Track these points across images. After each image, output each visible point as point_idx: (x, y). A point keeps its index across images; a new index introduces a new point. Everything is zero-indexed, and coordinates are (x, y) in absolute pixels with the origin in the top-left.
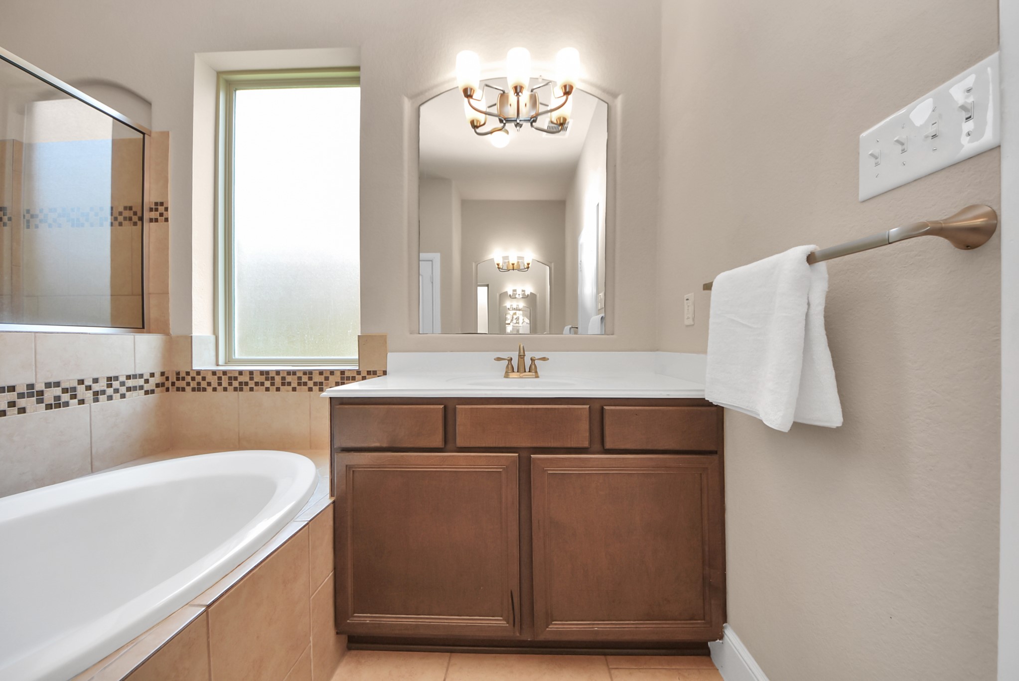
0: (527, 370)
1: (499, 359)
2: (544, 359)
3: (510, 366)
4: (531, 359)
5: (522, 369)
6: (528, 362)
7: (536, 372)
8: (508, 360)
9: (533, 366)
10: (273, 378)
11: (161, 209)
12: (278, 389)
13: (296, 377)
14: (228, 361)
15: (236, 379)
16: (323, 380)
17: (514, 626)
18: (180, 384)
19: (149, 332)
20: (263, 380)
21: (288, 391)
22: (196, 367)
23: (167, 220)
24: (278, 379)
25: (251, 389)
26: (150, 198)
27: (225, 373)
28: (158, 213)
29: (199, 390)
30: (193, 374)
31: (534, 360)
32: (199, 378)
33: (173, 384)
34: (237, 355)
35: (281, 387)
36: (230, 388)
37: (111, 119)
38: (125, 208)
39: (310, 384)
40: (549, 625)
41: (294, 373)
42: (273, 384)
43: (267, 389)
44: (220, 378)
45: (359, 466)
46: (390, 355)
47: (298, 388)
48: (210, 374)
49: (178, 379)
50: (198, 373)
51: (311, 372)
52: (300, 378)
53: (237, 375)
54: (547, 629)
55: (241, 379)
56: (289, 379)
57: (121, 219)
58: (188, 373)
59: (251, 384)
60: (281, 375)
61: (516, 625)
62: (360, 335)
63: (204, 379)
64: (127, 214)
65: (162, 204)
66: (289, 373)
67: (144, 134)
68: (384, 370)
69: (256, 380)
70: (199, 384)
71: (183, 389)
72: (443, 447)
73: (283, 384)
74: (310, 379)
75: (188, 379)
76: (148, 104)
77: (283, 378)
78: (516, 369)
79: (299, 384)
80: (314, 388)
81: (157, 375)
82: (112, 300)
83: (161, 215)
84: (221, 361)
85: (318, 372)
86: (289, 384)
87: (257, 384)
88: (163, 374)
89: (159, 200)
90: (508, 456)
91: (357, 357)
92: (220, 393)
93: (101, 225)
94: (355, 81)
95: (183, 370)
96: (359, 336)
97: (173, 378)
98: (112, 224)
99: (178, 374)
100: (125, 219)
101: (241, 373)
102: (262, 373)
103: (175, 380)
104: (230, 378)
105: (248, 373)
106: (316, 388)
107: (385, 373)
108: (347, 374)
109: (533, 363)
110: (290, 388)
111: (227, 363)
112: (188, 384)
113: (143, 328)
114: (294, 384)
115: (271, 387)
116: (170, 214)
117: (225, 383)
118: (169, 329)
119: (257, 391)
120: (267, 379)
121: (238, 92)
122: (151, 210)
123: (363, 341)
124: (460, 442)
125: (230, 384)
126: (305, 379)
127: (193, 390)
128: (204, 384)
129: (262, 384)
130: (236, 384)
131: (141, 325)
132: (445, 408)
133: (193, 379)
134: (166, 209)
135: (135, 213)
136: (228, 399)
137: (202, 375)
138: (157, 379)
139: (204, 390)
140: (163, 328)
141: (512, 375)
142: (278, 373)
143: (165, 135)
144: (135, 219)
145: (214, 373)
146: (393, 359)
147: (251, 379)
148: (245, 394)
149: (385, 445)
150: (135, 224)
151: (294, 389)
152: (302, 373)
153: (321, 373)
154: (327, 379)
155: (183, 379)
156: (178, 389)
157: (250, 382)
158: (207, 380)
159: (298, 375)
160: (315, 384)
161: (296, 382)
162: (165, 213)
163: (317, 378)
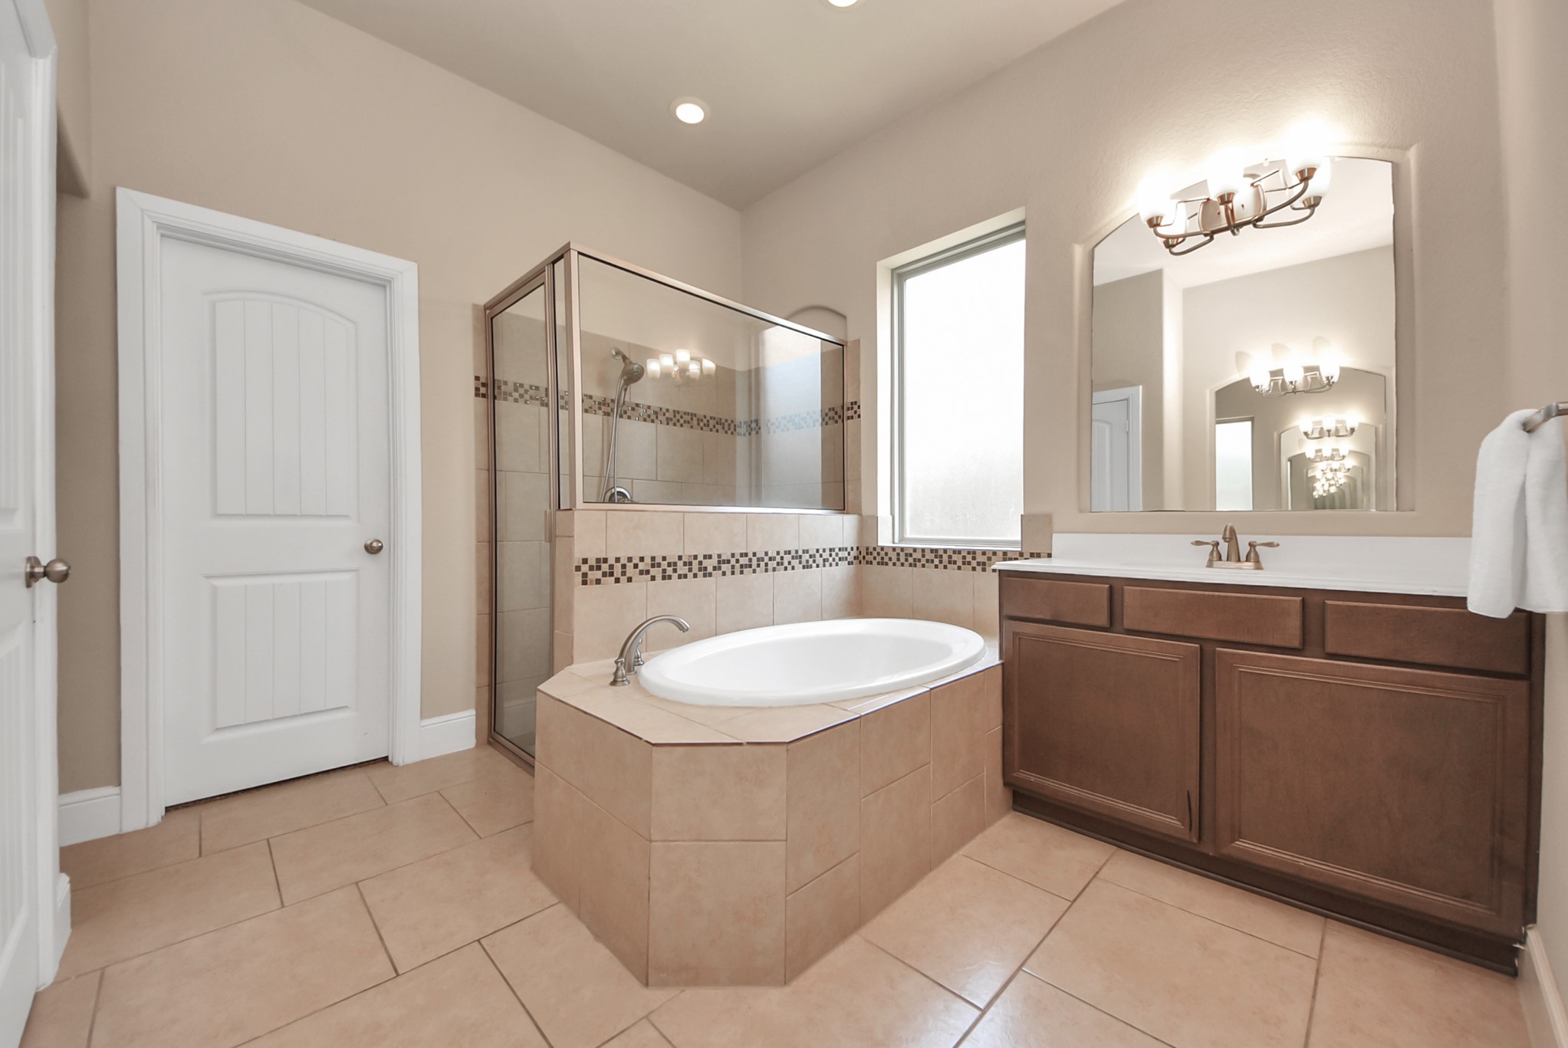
0: (1243, 557)
1: (1198, 543)
2: (1270, 545)
3: (1215, 554)
4: (1250, 544)
5: (1233, 557)
6: (1244, 550)
7: (1257, 561)
8: (1213, 545)
9: (1252, 555)
10: (941, 556)
11: (855, 407)
12: (945, 567)
13: (961, 556)
14: (902, 539)
15: (911, 555)
16: (986, 560)
17: (1190, 830)
18: (869, 558)
19: (847, 513)
20: (933, 558)
21: (954, 569)
22: (879, 544)
23: (859, 416)
24: (945, 558)
25: (923, 566)
26: (849, 399)
27: (902, 549)
28: (853, 411)
29: (882, 564)
30: (878, 550)
31: (1255, 546)
32: (882, 554)
33: (864, 558)
34: (908, 535)
35: (948, 565)
36: (907, 564)
37: (820, 340)
38: (830, 410)
39: (974, 563)
40: (1235, 841)
41: (959, 552)
42: (941, 562)
43: (936, 566)
44: (898, 554)
45: (1024, 634)
46: (1055, 536)
47: (963, 567)
48: (891, 549)
49: (867, 554)
50: (882, 548)
51: (974, 552)
52: (964, 557)
53: (912, 552)
54: (1233, 844)
55: (915, 556)
56: (955, 557)
57: (827, 419)
58: (875, 549)
59: (923, 561)
60: (948, 553)
61: (1193, 830)
62: (1023, 513)
63: (886, 554)
64: (831, 414)
65: (856, 403)
66: (954, 552)
67: (843, 346)
68: (1049, 552)
69: (927, 557)
70: (882, 558)
71: (871, 563)
72: (1108, 626)
73: (950, 562)
74: (974, 558)
75: (875, 554)
76: (844, 317)
77: (950, 557)
78: (1224, 556)
79: (964, 563)
80: (977, 567)
81: (855, 549)
82: (822, 487)
83: (855, 412)
84: (896, 540)
85: (981, 552)
86: (955, 563)
87: (927, 561)
88: (858, 548)
89: (853, 401)
90: (1187, 646)
91: (1019, 538)
92: (899, 567)
93: (814, 426)
94: (1021, 235)
95: (871, 546)
96: (1022, 516)
97: (864, 553)
98: (822, 425)
99: (867, 549)
100: (830, 419)
101: (915, 550)
102: (932, 551)
103: (865, 554)
104: (906, 555)
105: (920, 551)
106: (979, 568)
107: (1050, 556)
108: (1009, 555)
109: (1252, 550)
110: (956, 567)
111: (900, 541)
112: (875, 558)
113: (844, 509)
114: (959, 563)
115: (939, 565)
116: (862, 411)
117: (902, 560)
118: (861, 510)
119: (928, 567)
120: (936, 557)
121: (908, 281)
122: (848, 409)
123: (1028, 521)
124: (1127, 624)
125: (907, 560)
126: (969, 558)
127: (878, 563)
128: (886, 559)
129: (932, 561)
130: (911, 560)
131: (842, 509)
132: (1111, 587)
133: (878, 554)
134: (859, 407)
135: (836, 413)
136: (904, 573)
137: (885, 551)
138: (854, 553)
139: (887, 564)
140: (857, 511)
141: (1216, 563)
142: (945, 551)
143: (858, 342)
144: (836, 417)
145: (894, 549)
146: (1059, 542)
147: (923, 556)
148: (918, 569)
149: (1048, 617)
150: (836, 422)
151: (959, 568)
152: (966, 552)
153: (984, 553)
154: (989, 559)
155: (871, 553)
156: (867, 563)
157: (922, 559)
158: (889, 556)
159: (963, 554)
160: (978, 564)
161: (961, 560)
162: (858, 410)
163: (981, 558)
